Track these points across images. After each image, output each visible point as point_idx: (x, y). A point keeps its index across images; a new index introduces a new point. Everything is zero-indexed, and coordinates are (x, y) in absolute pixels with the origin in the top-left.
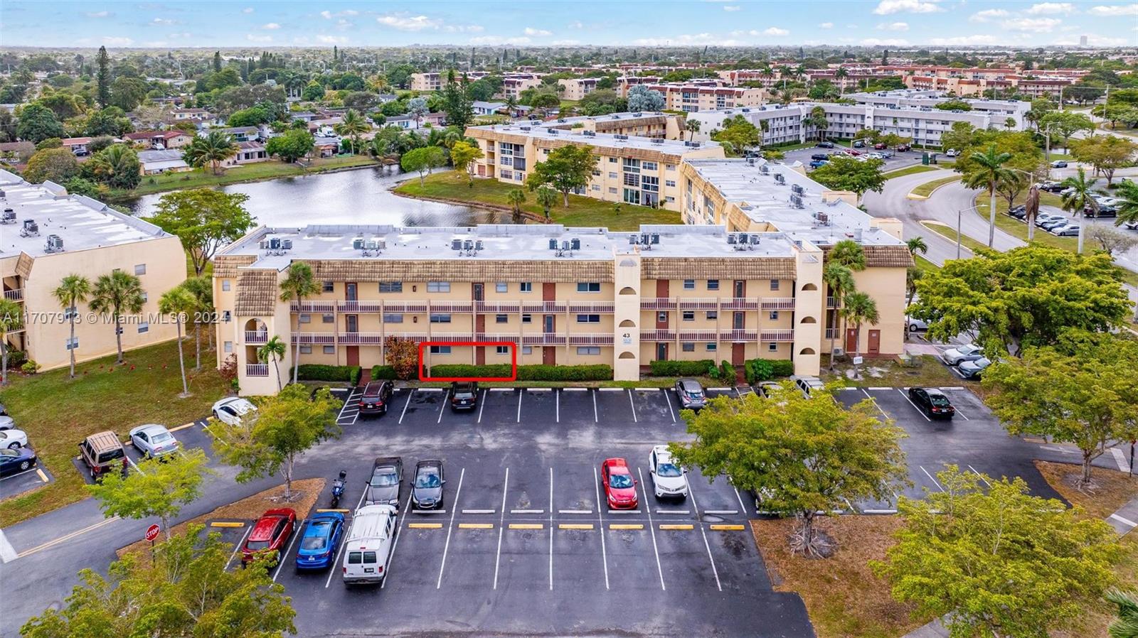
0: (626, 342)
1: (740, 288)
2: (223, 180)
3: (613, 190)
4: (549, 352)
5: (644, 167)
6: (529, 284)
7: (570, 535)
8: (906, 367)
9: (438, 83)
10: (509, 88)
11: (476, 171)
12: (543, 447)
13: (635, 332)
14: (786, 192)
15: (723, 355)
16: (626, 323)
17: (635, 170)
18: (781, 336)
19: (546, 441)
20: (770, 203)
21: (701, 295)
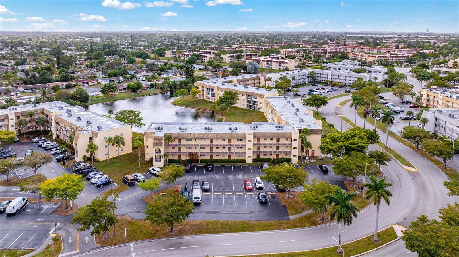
0: (249, 154)
1: (278, 140)
2: (114, 99)
3: (243, 104)
4: (230, 156)
5: (253, 98)
6: (225, 139)
7: (239, 195)
8: (320, 160)
9: (175, 54)
10: (202, 58)
11: (198, 96)
12: (230, 178)
13: (251, 151)
14: (294, 110)
15: (274, 157)
16: (249, 149)
17: (250, 99)
18: (288, 152)
19: (231, 177)
20: (290, 114)
21: (268, 141)
